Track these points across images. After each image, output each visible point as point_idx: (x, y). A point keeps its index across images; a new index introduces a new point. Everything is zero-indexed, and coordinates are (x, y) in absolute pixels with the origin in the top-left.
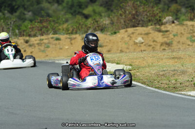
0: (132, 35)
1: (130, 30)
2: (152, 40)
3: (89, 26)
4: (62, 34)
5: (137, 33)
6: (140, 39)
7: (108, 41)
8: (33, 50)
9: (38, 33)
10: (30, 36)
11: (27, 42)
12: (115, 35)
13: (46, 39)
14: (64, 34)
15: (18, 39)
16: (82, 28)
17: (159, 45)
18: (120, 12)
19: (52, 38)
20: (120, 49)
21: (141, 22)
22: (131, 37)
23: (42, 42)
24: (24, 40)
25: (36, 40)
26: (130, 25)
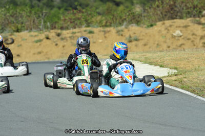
0: (169, 28)
1: (168, 23)
2: (191, 33)
3: (124, 17)
4: (96, 26)
5: (175, 26)
6: (178, 32)
7: (144, 34)
8: (65, 44)
9: (70, 26)
10: (62, 28)
11: (59, 35)
12: (151, 28)
13: (79, 32)
14: (98, 26)
15: (50, 32)
16: (116, 20)
17: (199, 38)
18: (157, 3)
19: (85, 31)
20: (157, 43)
21: (179, 14)
22: (168, 30)
23: (74, 35)
24: (56, 33)
25: (68, 33)
26: (167, 17)
